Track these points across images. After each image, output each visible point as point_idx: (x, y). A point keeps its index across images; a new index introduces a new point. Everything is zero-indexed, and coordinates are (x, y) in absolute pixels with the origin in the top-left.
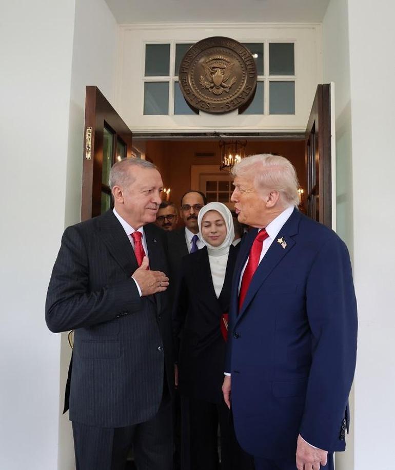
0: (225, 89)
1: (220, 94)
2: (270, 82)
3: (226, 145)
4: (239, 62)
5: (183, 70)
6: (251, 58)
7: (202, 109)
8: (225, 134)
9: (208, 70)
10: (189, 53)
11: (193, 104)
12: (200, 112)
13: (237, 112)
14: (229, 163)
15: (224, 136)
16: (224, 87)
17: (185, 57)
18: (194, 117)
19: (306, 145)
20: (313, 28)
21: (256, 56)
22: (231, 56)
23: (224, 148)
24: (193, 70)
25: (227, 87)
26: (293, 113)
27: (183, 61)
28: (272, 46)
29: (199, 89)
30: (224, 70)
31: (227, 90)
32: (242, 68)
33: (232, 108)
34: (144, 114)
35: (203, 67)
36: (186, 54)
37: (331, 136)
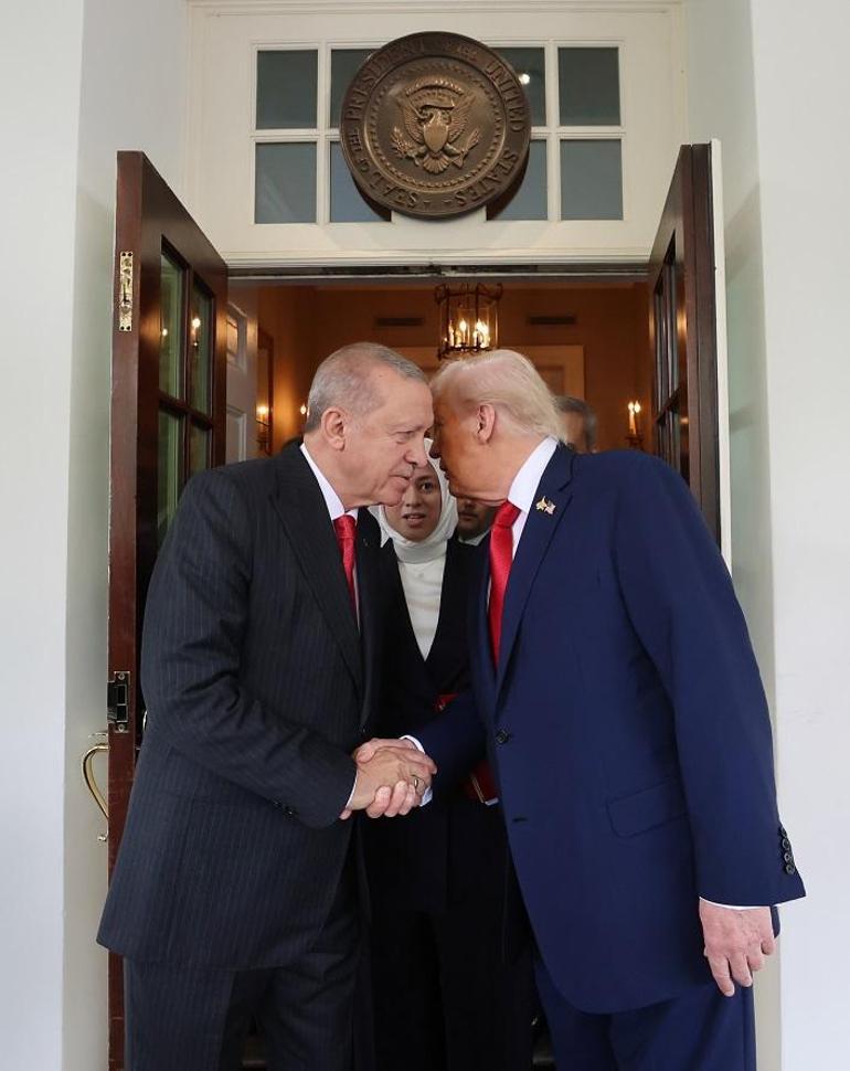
0: (454, 159)
1: (440, 172)
2: (561, 140)
3: (451, 298)
4: (487, 93)
5: (350, 112)
6: (514, 84)
7: (399, 207)
8: (454, 268)
9: (410, 114)
10: (365, 72)
11: (375, 195)
12: (394, 216)
13: (483, 214)
14: (459, 341)
15: (453, 274)
16: (451, 155)
17: (355, 80)
18: (379, 228)
19: (651, 292)
20: (663, 12)
21: (525, 79)
22: (467, 80)
23: (448, 304)
24: (374, 115)
25: (458, 155)
26: (618, 215)
27: (350, 92)
28: (565, 54)
29: (389, 159)
30: (451, 112)
31: (459, 162)
32: (495, 107)
33: (471, 205)
34: (256, 222)
35: (399, 105)
36: (358, 76)
37: (715, 269)
